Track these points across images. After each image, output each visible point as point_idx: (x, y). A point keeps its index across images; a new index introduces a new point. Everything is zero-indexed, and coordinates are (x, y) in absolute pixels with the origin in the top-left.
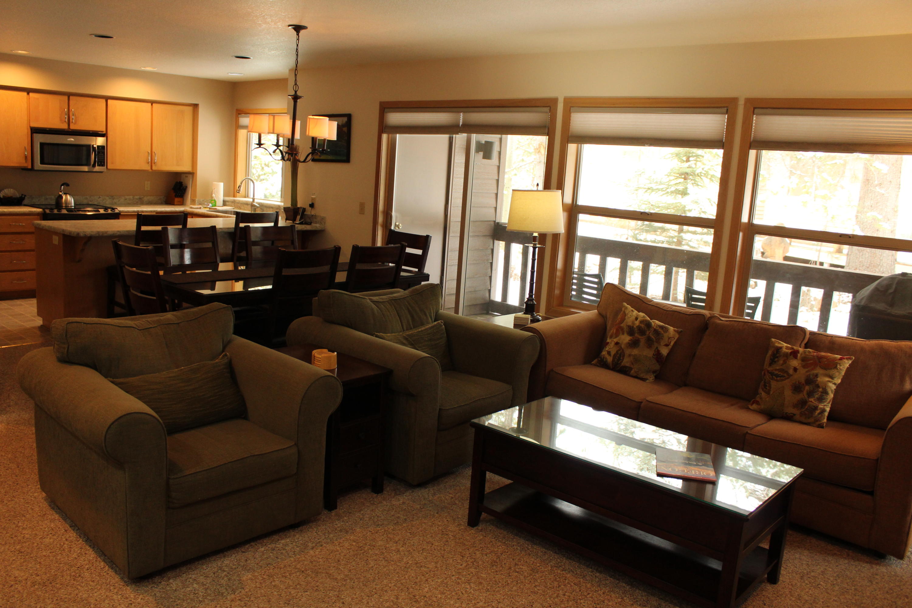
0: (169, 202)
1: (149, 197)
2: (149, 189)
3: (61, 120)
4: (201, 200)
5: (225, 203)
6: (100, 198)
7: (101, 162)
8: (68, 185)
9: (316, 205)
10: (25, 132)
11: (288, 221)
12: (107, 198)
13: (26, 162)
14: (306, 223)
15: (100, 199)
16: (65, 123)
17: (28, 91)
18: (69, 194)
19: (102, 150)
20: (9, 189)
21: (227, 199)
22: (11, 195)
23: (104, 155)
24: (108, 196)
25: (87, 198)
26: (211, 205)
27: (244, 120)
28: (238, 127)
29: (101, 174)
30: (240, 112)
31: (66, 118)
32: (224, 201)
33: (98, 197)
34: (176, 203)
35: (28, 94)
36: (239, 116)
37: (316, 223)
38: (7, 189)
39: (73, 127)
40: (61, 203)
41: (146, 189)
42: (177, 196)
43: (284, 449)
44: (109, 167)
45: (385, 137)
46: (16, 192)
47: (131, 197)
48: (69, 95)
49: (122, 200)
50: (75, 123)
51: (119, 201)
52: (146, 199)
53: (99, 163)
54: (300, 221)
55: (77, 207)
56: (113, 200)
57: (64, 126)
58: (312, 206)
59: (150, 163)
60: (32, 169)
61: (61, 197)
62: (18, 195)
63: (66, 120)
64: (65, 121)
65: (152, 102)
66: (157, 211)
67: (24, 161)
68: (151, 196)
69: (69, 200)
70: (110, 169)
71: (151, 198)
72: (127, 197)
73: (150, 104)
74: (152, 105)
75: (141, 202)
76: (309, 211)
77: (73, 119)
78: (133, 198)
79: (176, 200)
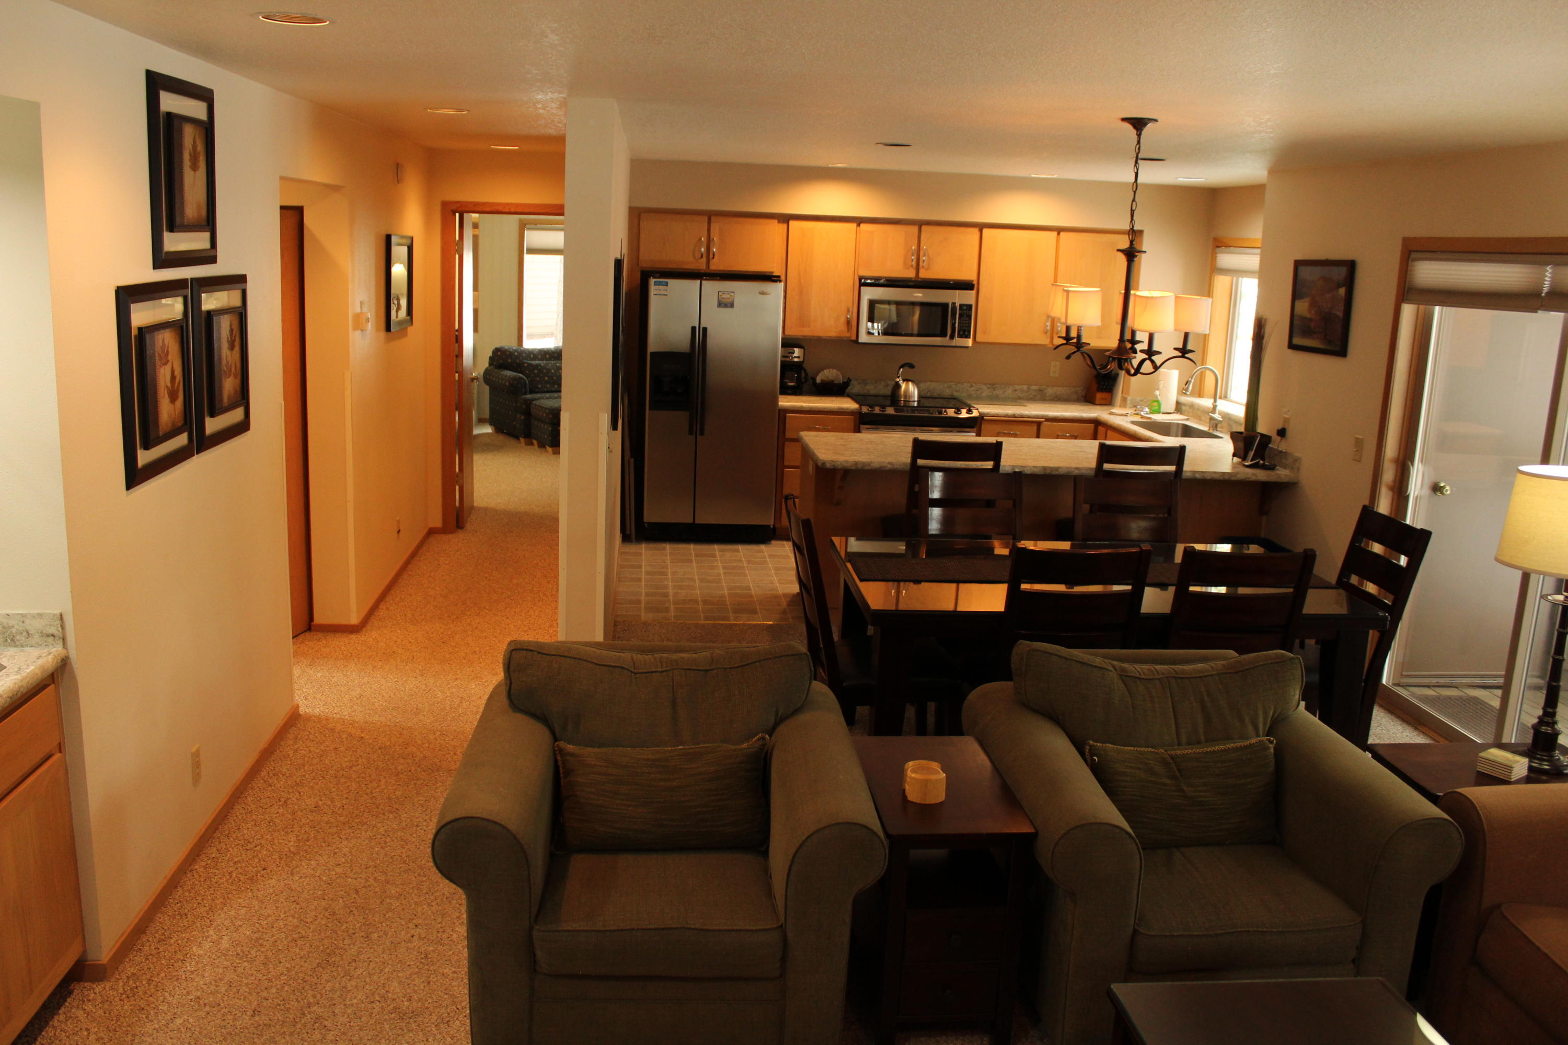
0: (1088, 399)
1: (1055, 388)
2: (1057, 375)
3: (905, 263)
4: (1138, 399)
5: (1179, 407)
6: (971, 386)
7: (964, 331)
8: (911, 366)
9: (1288, 434)
10: (850, 281)
11: (1235, 458)
12: (984, 387)
13: (848, 331)
14: (1264, 467)
15: (972, 388)
16: (911, 268)
17: (859, 221)
18: (912, 381)
19: (966, 310)
20: (831, 370)
21: (1185, 399)
22: (833, 379)
23: (970, 319)
24: (985, 384)
25: (950, 387)
26: (1147, 410)
27: (1226, 259)
28: (1215, 270)
29: (966, 349)
30: (1219, 244)
31: (912, 260)
32: (1178, 403)
33: (969, 385)
34: (1097, 401)
35: (859, 225)
36: (1218, 250)
37: (1285, 467)
38: (828, 370)
39: (924, 275)
40: (899, 396)
41: (1052, 375)
42: (1100, 390)
43: (752, 930)
44: (978, 339)
45: (1408, 311)
46: (839, 373)
47: (1025, 387)
48: (920, 224)
49: (1009, 391)
50: (927, 269)
51: (1003, 392)
52: (1050, 391)
53: (961, 333)
54: (1252, 461)
55: (926, 403)
56: (994, 390)
57: (910, 274)
58: (1282, 433)
59: (1049, 333)
60: (856, 341)
61: (898, 386)
62: (841, 379)
63: (914, 263)
64: (912, 266)
65: (1059, 230)
66: (1047, 416)
67: (846, 329)
68: (1058, 386)
69: (911, 391)
70: (979, 343)
71: (1060, 390)
72: (1017, 387)
73: (1055, 234)
74: (1059, 234)
75: (1041, 397)
76: (1277, 444)
77: (924, 261)
78: (1029, 389)
79: (1099, 396)
